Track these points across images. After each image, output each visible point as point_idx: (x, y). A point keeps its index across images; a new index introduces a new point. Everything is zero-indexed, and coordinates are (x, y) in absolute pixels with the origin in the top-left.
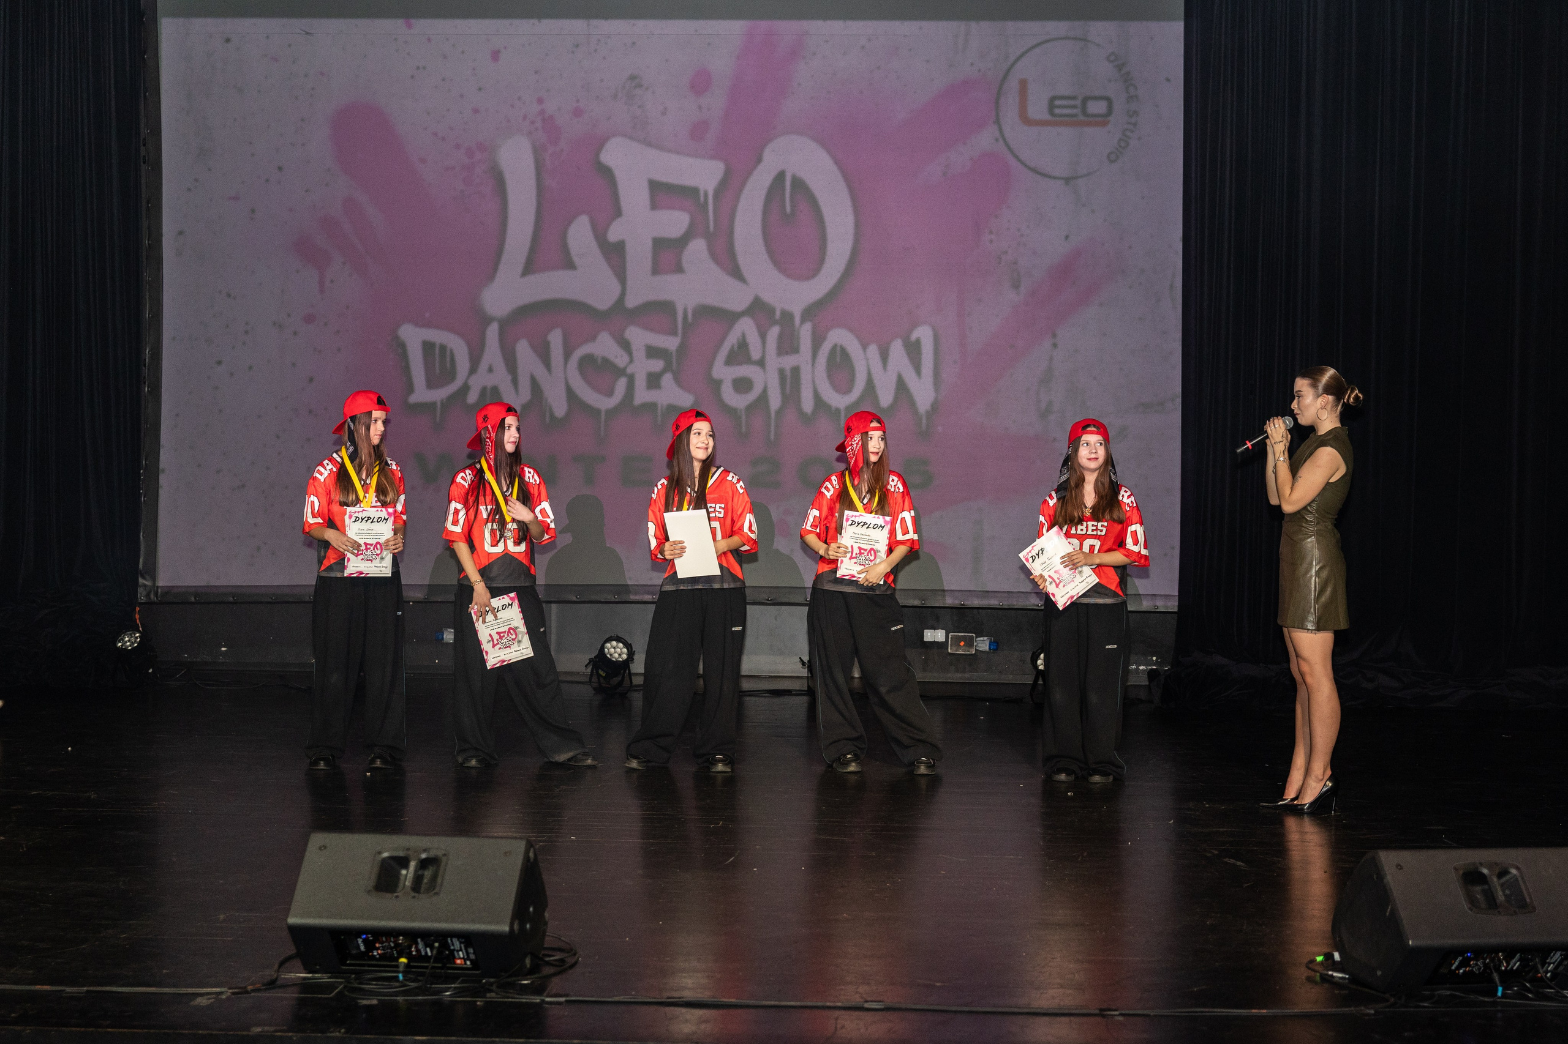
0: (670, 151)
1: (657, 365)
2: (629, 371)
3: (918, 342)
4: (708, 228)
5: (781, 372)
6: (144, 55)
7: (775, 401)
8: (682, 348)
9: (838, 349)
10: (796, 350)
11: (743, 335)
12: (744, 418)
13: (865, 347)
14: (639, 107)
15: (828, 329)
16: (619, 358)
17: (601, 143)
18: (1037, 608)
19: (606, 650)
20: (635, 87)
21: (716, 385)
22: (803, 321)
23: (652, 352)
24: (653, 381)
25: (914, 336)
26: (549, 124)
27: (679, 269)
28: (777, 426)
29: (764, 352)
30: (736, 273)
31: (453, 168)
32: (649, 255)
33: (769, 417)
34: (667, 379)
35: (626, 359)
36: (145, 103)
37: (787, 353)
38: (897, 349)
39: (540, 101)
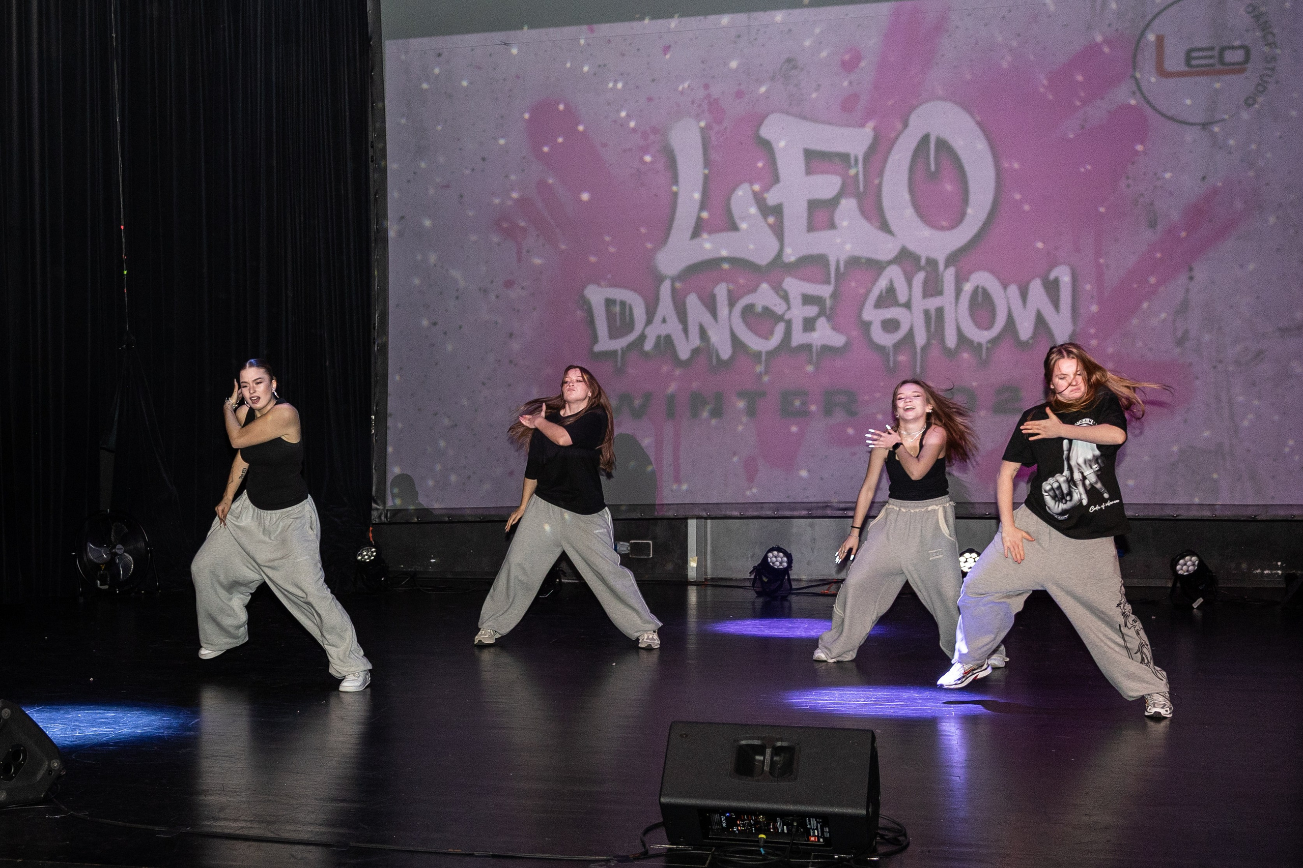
0: (823, 122)
1: (812, 311)
2: (787, 317)
3: (1056, 281)
4: (859, 187)
5: (927, 313)
6: (372, 72)
7: (921, 338)
8: (834, 295)
9: (980, 290)
10: (940, 293)
11: (891, 282)
12: (891, 354)
13: (1005, 287)
14: (796, 85)
15: (970, 272)
16: (778, 307)
17: (760, 120)
18: (1172, 518)
19: (769, 559)
20: (792, 69)
21: (867, 326)
22: (947, 266)
23: (807, 300)
24: (809, 325)
25: (1052, 276)
26: (714, 108)
27: (832, 226)
28: (923, 361)
29: (910, 295)
30: (885, 227)
31: (630, 150)
32: (805, 215)
33: (915, 353)
34: (822, 322)
35: (784, 306)
36: (372, 111)
37: (932, 296)
38: (1036, 288)
39: (706, 86)
